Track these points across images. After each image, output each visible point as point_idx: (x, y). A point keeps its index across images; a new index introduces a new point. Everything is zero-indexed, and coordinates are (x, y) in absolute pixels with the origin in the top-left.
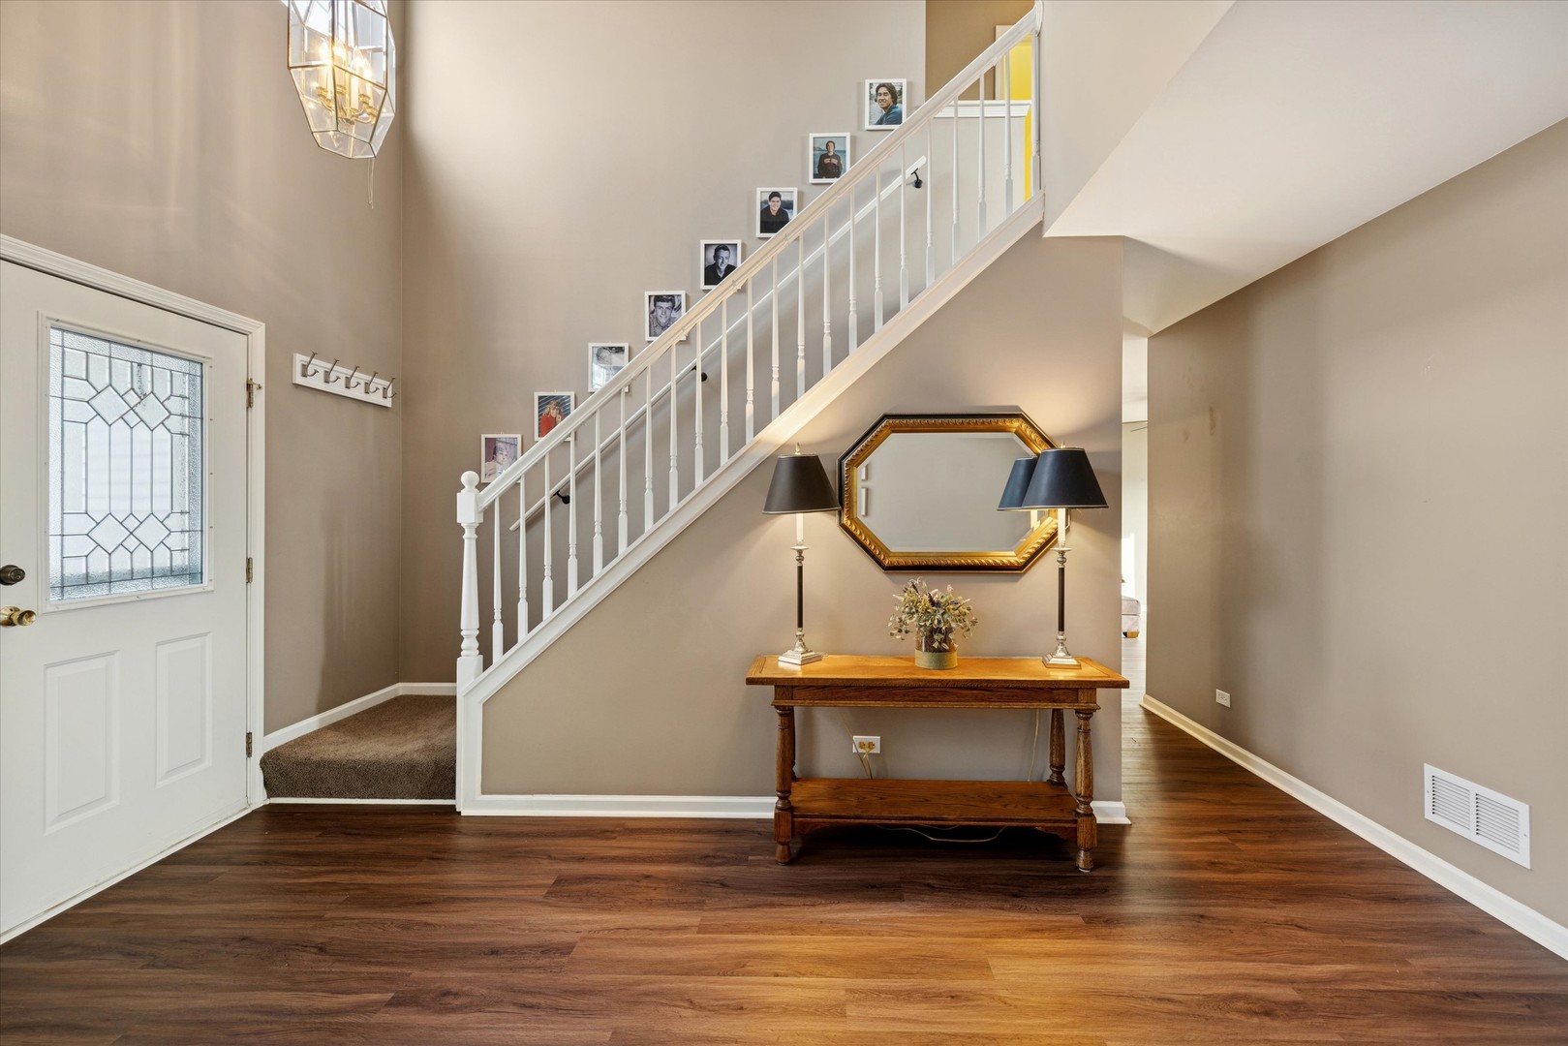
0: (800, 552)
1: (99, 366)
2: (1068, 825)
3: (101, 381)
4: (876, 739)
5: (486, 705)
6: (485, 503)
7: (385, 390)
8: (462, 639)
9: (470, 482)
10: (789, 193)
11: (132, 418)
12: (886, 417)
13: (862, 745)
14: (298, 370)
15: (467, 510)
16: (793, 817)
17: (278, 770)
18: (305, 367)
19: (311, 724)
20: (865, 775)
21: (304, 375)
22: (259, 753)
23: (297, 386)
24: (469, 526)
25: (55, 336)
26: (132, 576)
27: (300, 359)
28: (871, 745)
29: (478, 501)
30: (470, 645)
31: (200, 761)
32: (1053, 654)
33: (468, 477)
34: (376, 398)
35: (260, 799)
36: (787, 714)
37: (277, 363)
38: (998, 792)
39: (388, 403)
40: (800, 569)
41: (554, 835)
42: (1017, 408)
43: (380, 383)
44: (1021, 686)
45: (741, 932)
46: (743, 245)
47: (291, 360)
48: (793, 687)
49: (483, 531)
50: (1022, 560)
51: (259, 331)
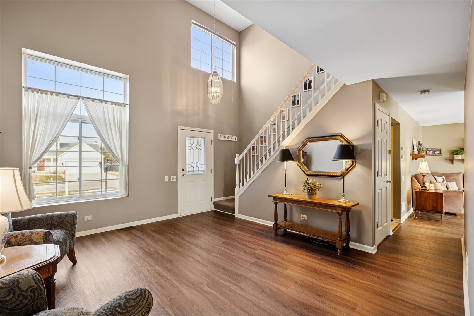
0: (285, 170)
1: (192, 141)
2: (334, 242)
3: (192, 143)
4: (306, 216)
5: (239, 197)
6: (239, 160)
7: (236, 138)
8: (236, 185)
9: (237, 156)
10: (311, 78)
11: (196, 148)
12: (307, 138)
13: (302, 217)
14: (219, 137)
15: (237, 161)
16: (277, 226)
17: (216, 204)
18: (220, 136)
19: (222, 199)
20: (301, 223)
21: (220, 138)
22: (213, 201)
23: (219, 140)
24: (237, 164)
25: (187, 138)
26: (196, 171)
27: (219, 135)
28: (305, 218)
29: (238, 159)
30: (237, 186)
31: (205, 200)
32: (340, 199)
33: (237, 155)
34: (234, 140)
35: (213, 209)
36: (276, 204)
37: (216, 137)
38: (326, 233)
39: (236, 140)
40: (285, 174)
41: (245, 222)
42: (341, 133)
43: (234, 137)
44: (323, 204)
45: (256, 239)
46: (301, 94)
47: (218, 135)
48: (276, 198)
49: (239, 165)
50: (340, 174)
51: (212, 131)
